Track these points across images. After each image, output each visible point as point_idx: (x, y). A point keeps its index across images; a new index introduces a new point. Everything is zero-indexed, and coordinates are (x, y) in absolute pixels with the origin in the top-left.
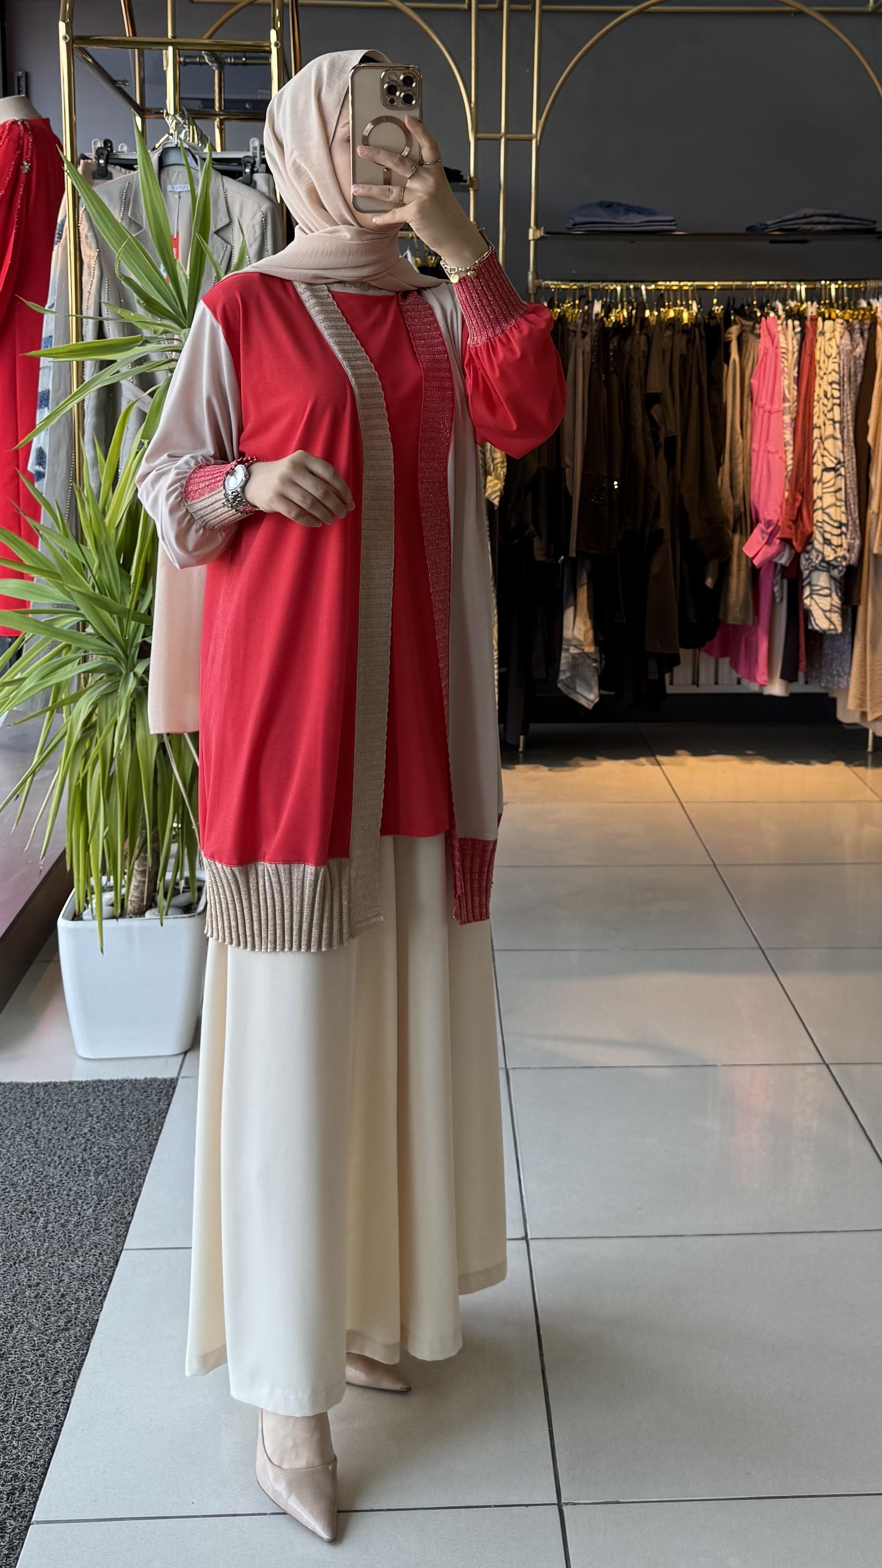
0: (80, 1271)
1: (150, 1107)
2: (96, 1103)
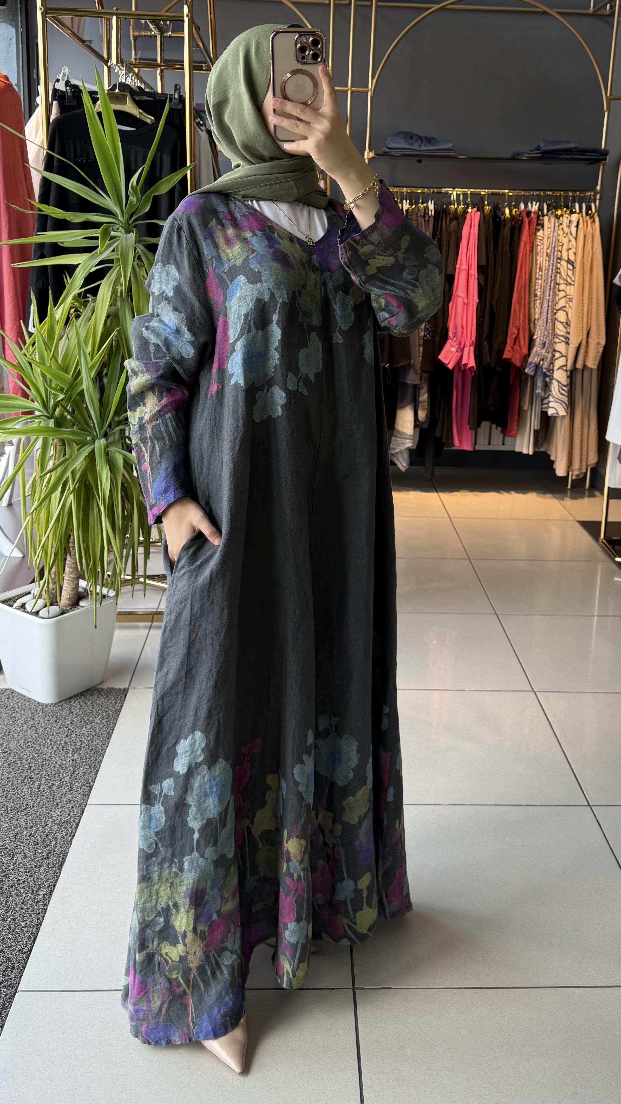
0: (59, 818)
1: (110, 707)
2: (76, 704)
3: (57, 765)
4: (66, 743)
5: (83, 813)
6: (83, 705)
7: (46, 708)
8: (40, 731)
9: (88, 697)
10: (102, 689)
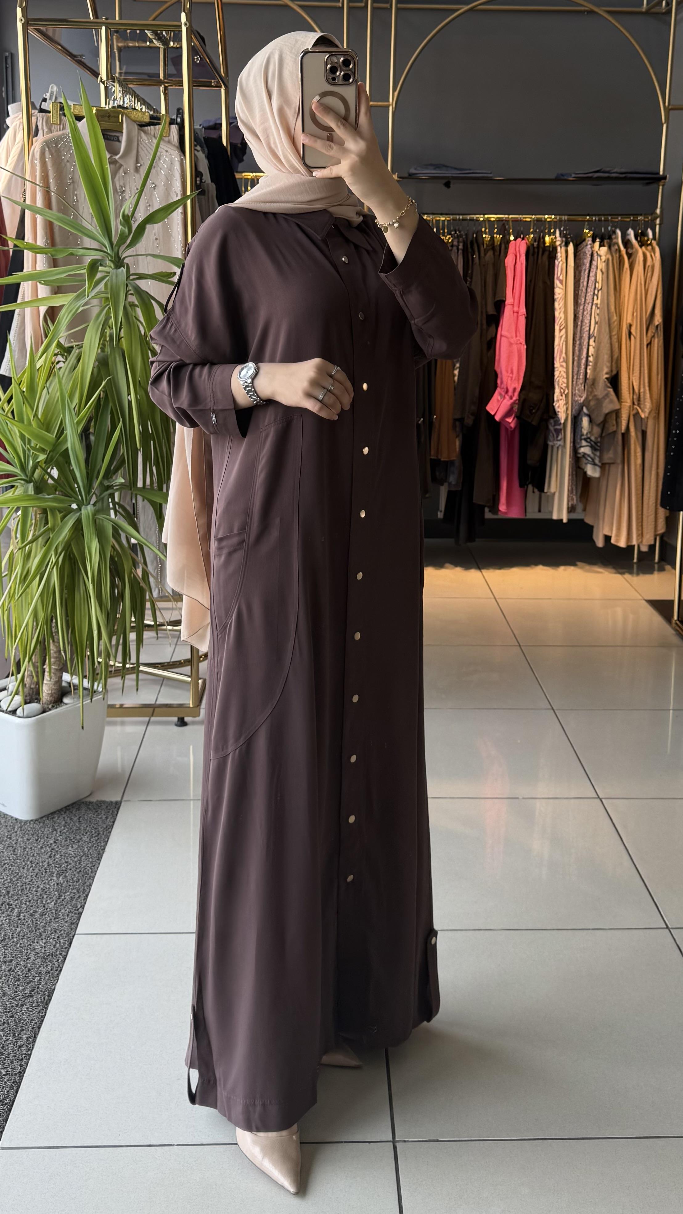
0: (43, 951)
1: (100, 823)
2: (59, 820)
3: (39, 889)
4: (49, 865)
5: (70, 944)
6: (69, 821)
7: (24, 825)
8: (19, 852)
9: (74, 812)
10: (91, 803)
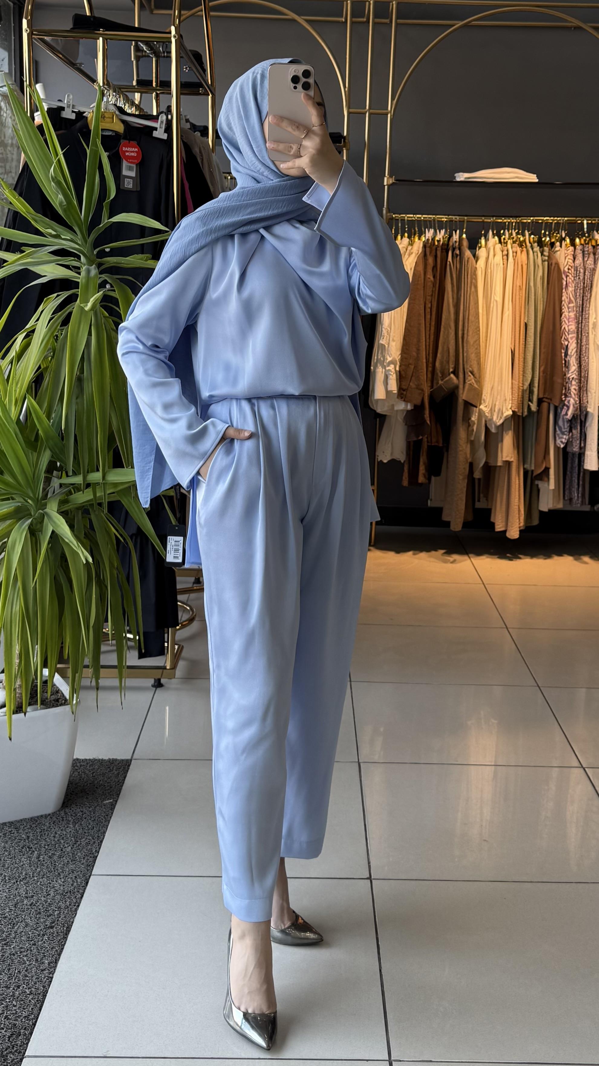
0: (62, 888)
1: (113, 778)
